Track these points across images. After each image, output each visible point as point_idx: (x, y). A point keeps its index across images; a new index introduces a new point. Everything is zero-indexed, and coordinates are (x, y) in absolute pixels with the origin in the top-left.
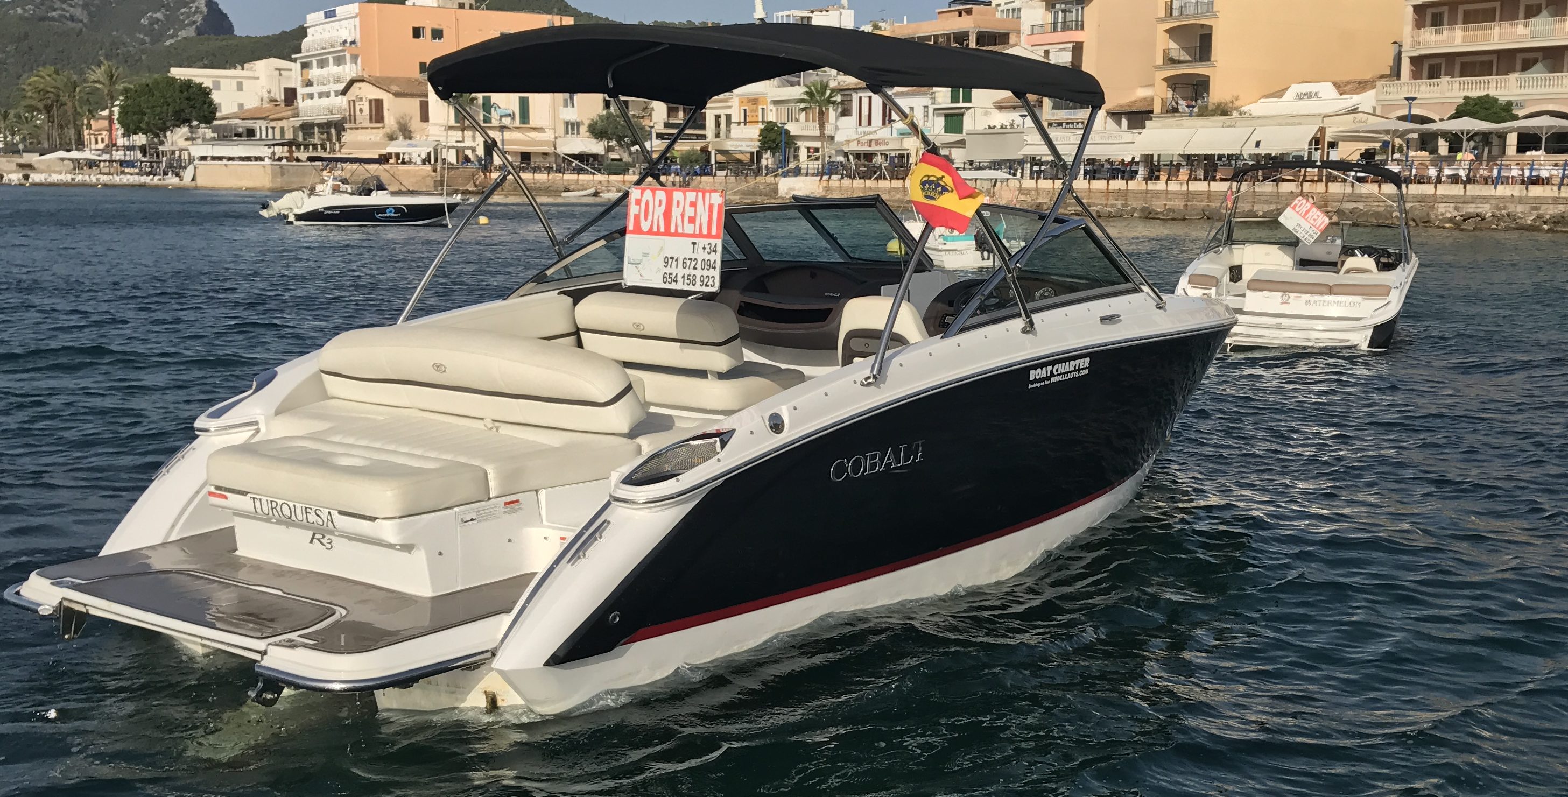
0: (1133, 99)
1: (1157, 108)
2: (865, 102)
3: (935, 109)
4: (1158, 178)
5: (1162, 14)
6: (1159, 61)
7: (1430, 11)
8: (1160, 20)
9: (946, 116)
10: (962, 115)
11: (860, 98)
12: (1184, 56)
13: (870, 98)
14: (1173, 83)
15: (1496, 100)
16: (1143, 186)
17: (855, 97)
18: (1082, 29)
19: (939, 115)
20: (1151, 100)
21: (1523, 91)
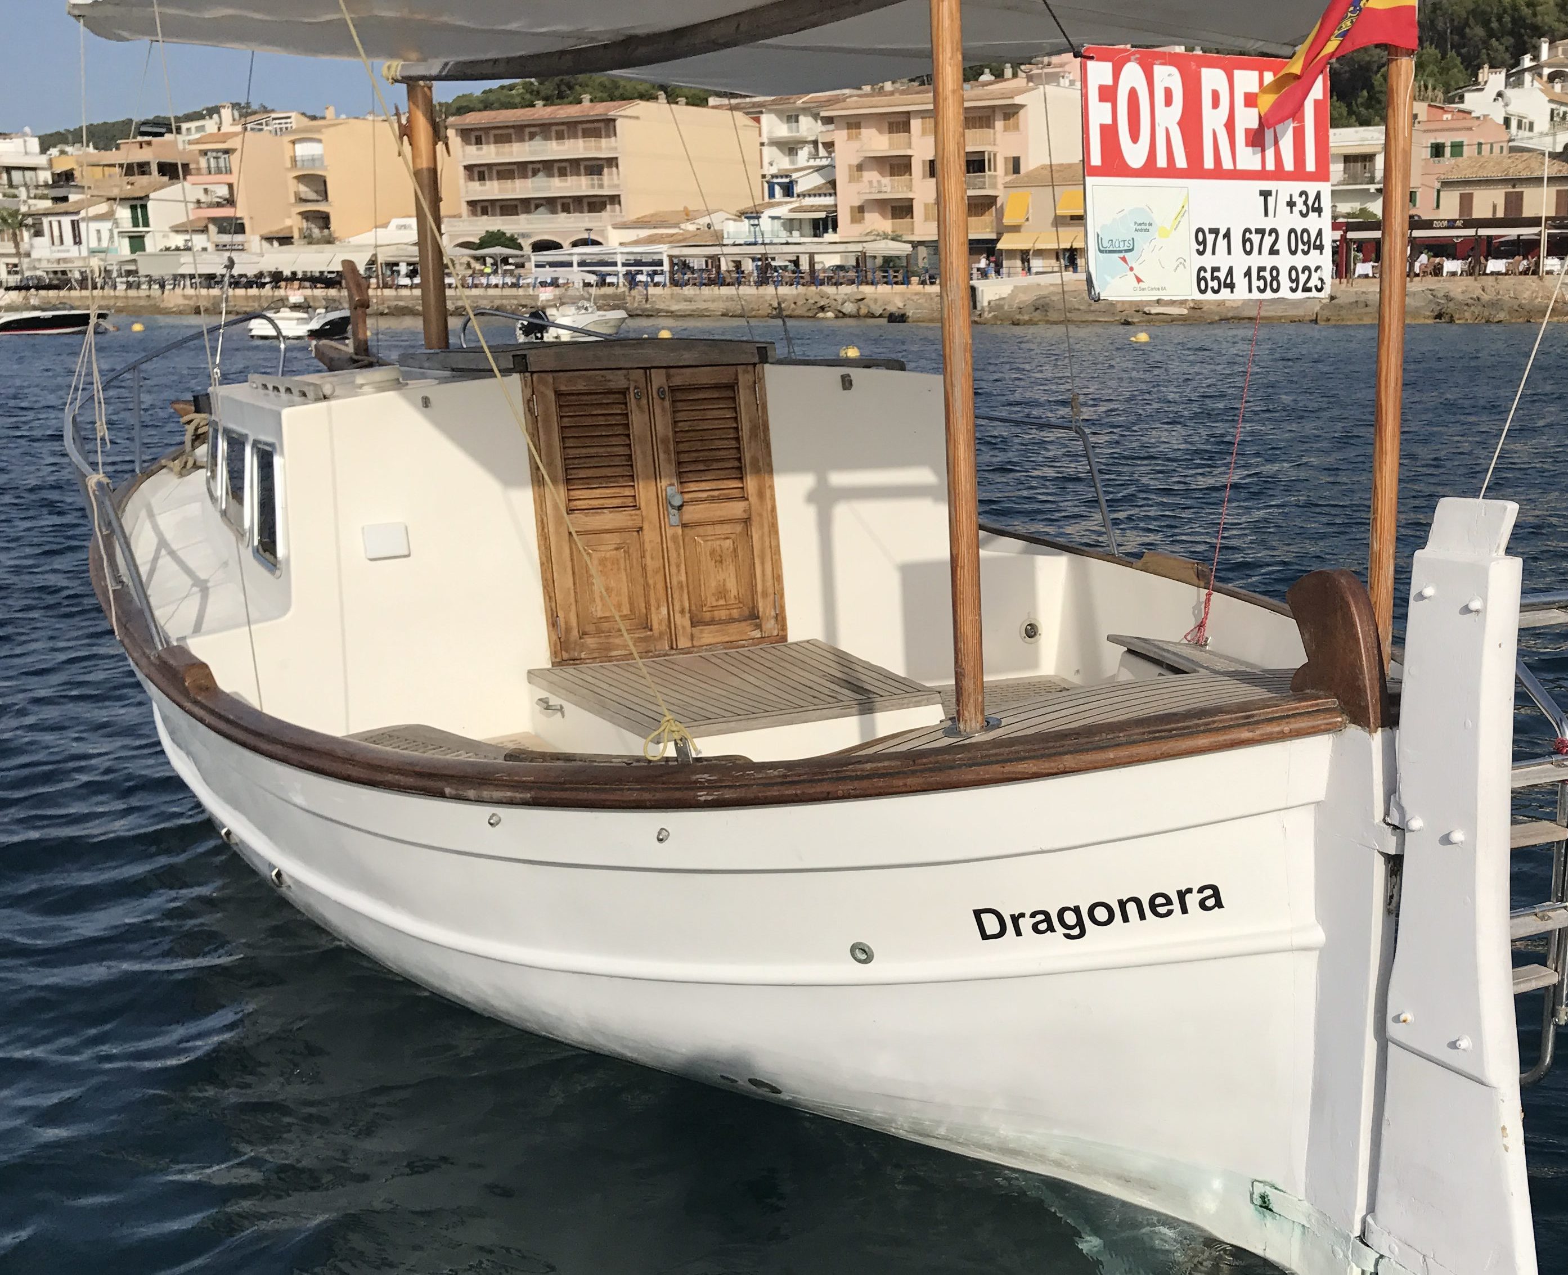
0: (282, 227)
1: (296, 235)
2: (55, 225)
3: (119, 232)
4: (279, 287)
5: (288, 165)
6: (292, 200)
7: (476, 170)
8: (288, 169)
9: (130, 237)
10: (143, 237)
11: (50, 222)
12: (312, 196)
13: (59, 222)
14: (306, 215)
15: (504, 234)
16: (270, 293)
17: (45, 221)
18: (231, 172)
19: (123, 237)
20: (291, 227)
21: (530, 226)
